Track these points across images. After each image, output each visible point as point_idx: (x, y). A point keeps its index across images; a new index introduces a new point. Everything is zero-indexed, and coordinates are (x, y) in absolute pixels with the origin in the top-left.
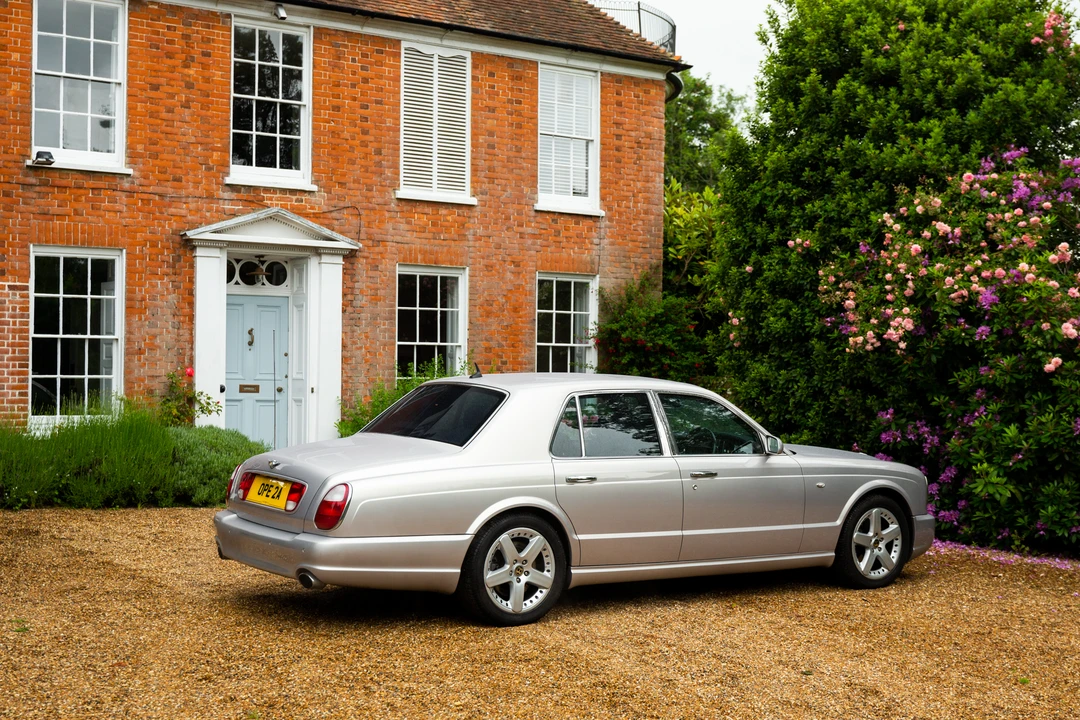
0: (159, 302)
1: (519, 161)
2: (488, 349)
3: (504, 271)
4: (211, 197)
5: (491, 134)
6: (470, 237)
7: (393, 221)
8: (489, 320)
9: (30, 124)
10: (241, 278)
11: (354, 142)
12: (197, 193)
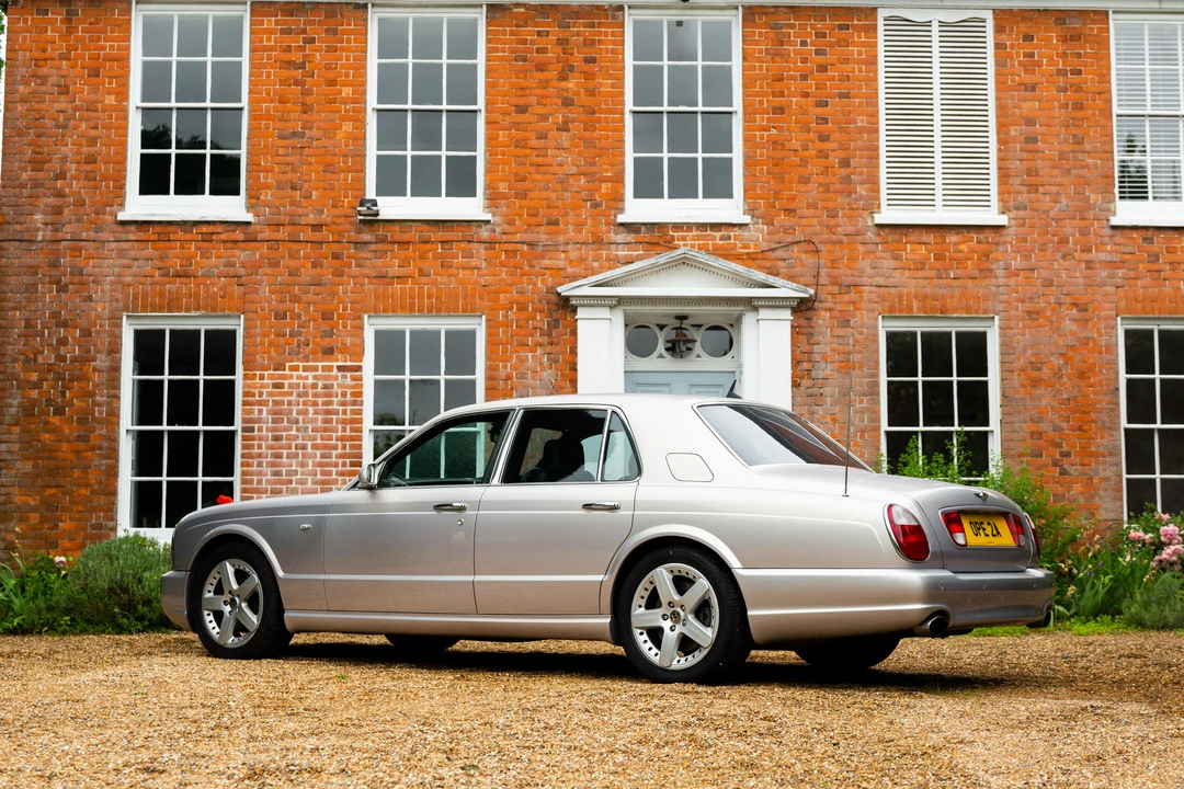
0: (530, 381)
1: (1080, 156)
2: (1037, 435)
3: (1061, 318)
4: (598, 242)
5: (1030, 122)
6: (1000, 273)
7: (872, 256)
8: (1038, 392)
9: (363, 170)
10: (667, 349)
11: (806, 153)
12: (580, 238)
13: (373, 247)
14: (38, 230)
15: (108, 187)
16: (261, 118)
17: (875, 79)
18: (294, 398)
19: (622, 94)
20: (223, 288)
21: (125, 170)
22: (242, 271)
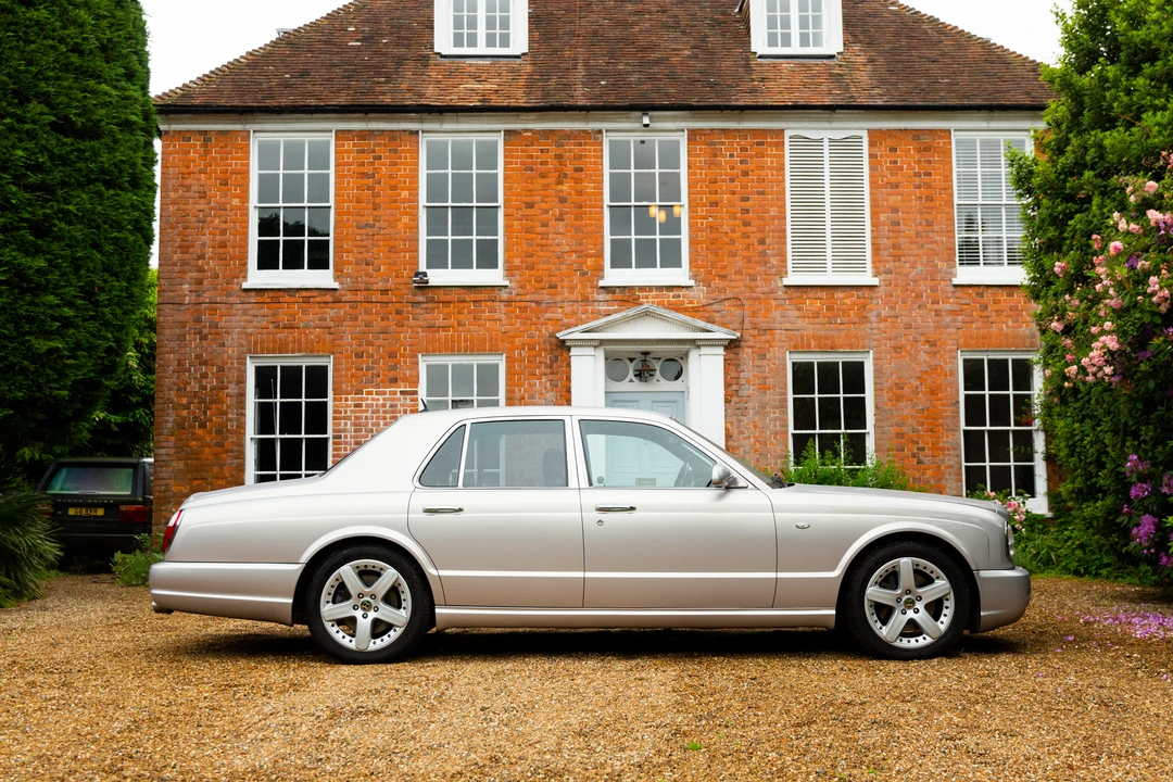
0: (538, 400)
1: (931, 235)
2: (900, 435)
3: (918, 351)
4: (586, 300)
5: (895, 210)
6: (873, 319)
7: (781, 308)
8: (901, 404)
9: (417, 250)
10: (635, 376)
11: (735, 235)
12: (573, 297)
13: (425, 306)
14: (186, 295)
15: (235, 265)
16: (344, 213)
17: (783, 181)
18: (369, 414)
19: (602, 194)
20: (318, 336)
21: (247, 252)
22: (332, 324)
